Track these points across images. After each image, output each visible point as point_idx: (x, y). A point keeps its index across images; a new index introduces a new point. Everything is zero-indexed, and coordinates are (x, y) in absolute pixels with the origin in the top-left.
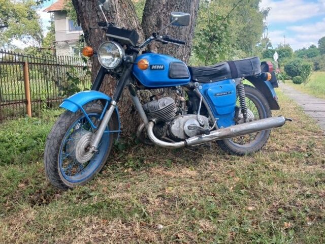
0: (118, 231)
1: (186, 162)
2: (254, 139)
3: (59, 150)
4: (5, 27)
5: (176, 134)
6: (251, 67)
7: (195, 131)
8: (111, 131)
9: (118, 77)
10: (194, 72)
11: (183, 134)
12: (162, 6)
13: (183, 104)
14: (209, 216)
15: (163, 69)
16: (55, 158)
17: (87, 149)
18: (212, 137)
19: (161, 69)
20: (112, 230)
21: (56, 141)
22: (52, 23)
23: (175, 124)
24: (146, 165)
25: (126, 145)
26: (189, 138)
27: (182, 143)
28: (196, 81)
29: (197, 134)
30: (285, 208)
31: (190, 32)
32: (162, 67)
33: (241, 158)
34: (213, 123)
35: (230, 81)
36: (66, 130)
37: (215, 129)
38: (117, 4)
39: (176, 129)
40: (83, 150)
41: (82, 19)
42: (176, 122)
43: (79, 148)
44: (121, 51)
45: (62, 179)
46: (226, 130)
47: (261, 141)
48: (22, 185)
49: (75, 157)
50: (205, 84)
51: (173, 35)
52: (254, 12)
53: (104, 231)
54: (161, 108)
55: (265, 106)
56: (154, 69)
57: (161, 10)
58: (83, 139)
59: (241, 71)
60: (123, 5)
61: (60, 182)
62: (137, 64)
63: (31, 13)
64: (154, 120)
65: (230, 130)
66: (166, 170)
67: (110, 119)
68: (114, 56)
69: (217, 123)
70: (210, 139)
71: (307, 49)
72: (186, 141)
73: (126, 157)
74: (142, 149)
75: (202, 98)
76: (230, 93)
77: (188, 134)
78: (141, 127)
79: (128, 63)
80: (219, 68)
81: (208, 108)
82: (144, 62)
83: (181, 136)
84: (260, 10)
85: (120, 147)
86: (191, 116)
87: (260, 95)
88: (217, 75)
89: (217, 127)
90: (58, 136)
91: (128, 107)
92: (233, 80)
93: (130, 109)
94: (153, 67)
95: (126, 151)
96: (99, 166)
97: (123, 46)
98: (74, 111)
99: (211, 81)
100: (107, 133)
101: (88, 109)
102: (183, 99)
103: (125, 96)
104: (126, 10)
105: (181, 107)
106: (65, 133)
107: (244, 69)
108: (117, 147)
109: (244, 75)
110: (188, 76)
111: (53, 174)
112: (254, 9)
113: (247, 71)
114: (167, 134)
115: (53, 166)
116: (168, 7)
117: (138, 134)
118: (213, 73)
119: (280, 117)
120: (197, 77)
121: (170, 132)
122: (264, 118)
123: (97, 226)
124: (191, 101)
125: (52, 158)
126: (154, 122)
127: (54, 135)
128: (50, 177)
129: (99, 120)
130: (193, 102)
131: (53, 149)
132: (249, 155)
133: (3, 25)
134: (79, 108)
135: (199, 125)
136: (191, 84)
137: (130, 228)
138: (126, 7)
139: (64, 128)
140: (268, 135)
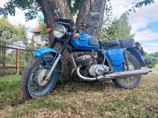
0: (58, 115)
1: (96, 90)
2: (133, 81)
3: (29, 76)
4: (11, 38)
5: (91, 74)
6: (130, 43)
7: (102, 73)
8: (57, 71)
9: (63, 43)
10: (101, 43)
11: (95, 74)
12: (86, 15)
13: (95, 59)
14: (111, 110)
15: (86, 40)
16: (27, 80)
17: (44, 78)
18: (111, 76)
19: (84, 40)
20: (55, 114)
21: (28, 71)
22: (33, 37)
23: (91, 69)
24: (75, 90)
25: (65, 81)
26: (99, 76)
27: (95, 78)
28: (102, 48)
29: (103, 75)
30: (154, 108)
31: (99, 28)
32: (85, 39)
33: (126, 90)
34: (111, 70)
35: (120, 49)
36: (34, 66)
37: (112, 73)
38: (64, 13)
39: (92, 71)
40: (42, 78)
41: (47, 20)
42: (91, 67)
43: (40, 77)
44: (65, 30)
45: (30, 93)
46: (118, 74)
47: (136, 82)
48: (9, 99)
49: (38, 82)
50: (106, 50)
51: (90, 29)
52: (128, 35)
53: (50, 115)
54: (84, 59)
55: (138, 64)
56: (81, 40)
57: (85, 18)
58: (43, 73)
59: (125, 45)
60: (67, 14)
61: (29, 94)
62: (73, 36)
63: (23, 32)
64: (80, 66)
65: (120, 73)
66: (86, 92)
67: (57, 64)
68: (61, 32)
69: (113, 70)
70: (110, 77)
71: (154, 53)
72: (97, 77)
73: (65, 87)
74: (73, 84)
75: (105, 56)
76: (120, 55)
77: (98, 74)
78: (73, 70)
79: (68, 36)
80: (114, 43)
81: (109, 62)
82: (76, 35)
83: (94, 75)
84: (131, 34)
85: (62, 82)
86: (100, 65)
87: (135, 59)
88: (113, 46)
89: (113, 72)
90: (29, 68)
91: (67, 62)
92: (122, 49)
93: (68, 63)
94: (81, 39)
95: (65, 84)
96: (50, 89)
97: (66, 28)
98: (39, 56)
99: (110, 49)
100: (55, 71)
101: (46, 56)
102: (95, 57)
103: (66, 57)
104: (68, 16)
105: (94, 61)
106: (33, 67)
107: (127, 44)
108: (60, 82)
109: (127, 47)
110: (98, 45)
111: (25, 89)
112: (128, 34)
113: (128, 45)
114: (86, 74)
115: (25, 84)
116: (89, 16)
117: (71, 74)
118: (111, 45)
119: (146, 69)
120: (103, 46)
121: (89, 73)
122: (137, 69)
123: (47, 112)
124: (99, 58)
125: (25, 80)
126: (80, 67)
127: (28, 67)
128: (23, 91)
129: (51, 63)
130: (101, 59)
131: (26, 75)
132: (130, 89)
133: (10, 37)
134: (42, 55)
135: (103, 70)
136: (100, 50)
137: (65, 114)
138: (68, 14)
139: (33, 64)
140: (140, 79)
